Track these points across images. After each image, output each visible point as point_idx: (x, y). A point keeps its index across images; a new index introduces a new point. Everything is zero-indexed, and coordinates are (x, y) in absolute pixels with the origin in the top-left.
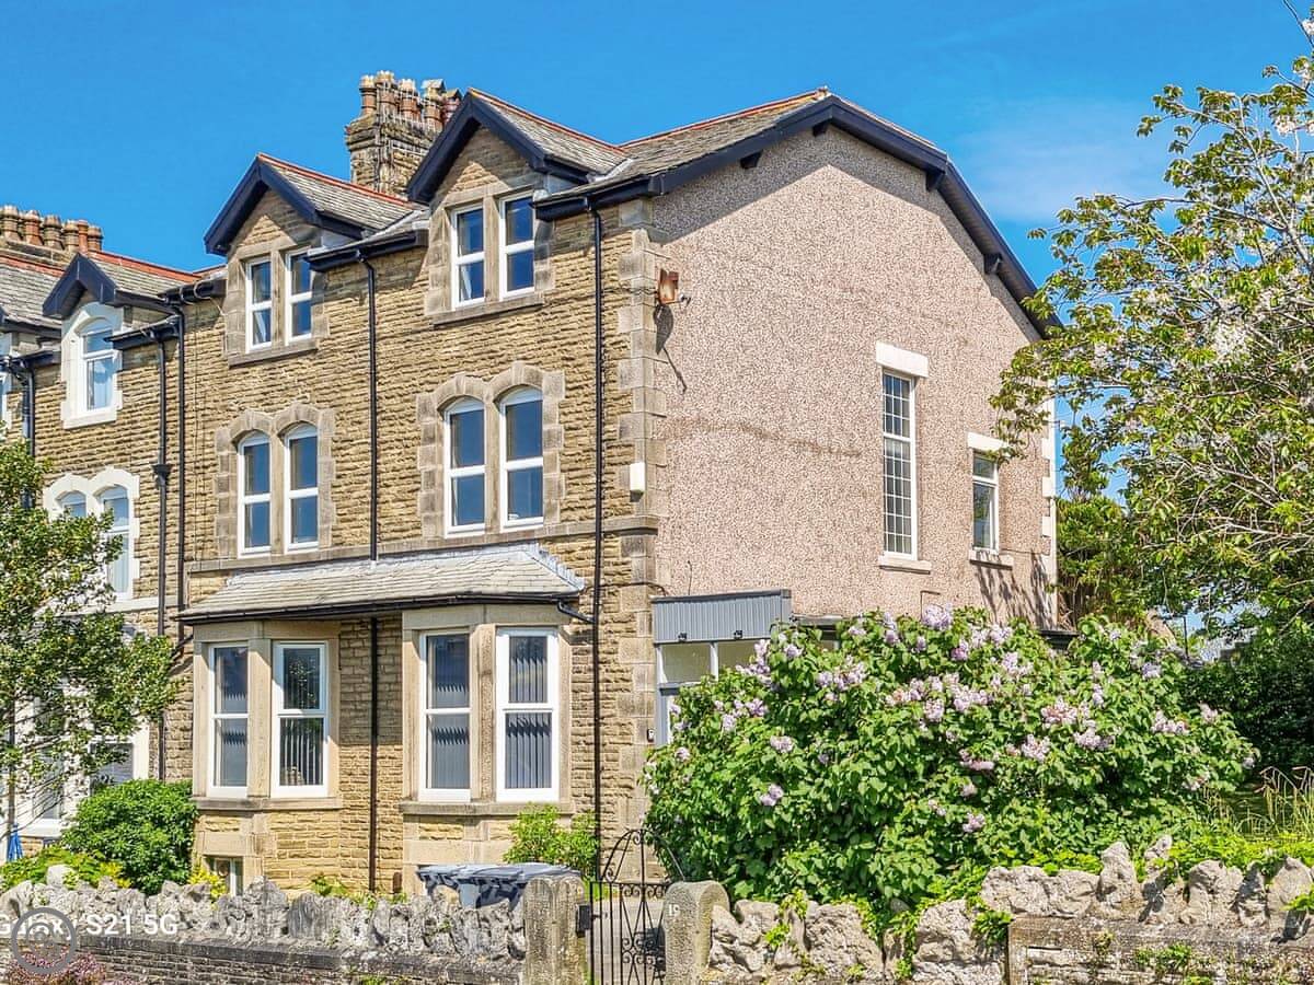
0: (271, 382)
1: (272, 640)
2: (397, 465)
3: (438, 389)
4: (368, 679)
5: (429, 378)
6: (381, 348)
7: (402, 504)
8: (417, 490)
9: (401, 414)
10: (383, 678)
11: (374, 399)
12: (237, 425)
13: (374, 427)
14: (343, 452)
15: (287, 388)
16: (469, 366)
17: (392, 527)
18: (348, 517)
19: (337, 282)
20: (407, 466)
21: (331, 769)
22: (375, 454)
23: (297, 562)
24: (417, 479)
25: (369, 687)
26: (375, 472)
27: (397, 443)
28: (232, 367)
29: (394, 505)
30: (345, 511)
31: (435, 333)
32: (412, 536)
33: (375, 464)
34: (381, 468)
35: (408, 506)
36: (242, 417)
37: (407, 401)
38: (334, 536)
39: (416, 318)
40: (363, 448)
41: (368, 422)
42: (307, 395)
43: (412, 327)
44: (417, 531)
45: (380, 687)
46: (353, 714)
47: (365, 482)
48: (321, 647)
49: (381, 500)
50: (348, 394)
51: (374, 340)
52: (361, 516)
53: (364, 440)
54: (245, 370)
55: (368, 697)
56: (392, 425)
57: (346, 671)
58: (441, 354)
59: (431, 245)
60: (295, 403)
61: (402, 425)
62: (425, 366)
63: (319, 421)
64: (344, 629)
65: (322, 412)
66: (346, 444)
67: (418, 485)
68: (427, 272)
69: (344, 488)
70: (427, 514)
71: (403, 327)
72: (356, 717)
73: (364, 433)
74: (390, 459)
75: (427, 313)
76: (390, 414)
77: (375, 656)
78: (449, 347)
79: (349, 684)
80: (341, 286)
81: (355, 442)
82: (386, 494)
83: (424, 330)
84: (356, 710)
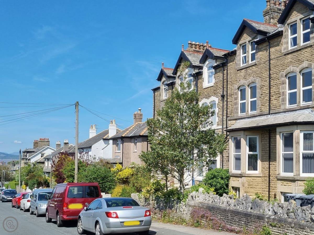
0: (246, 73)
1: (246, 135)
2: (275, 91)
3: (285, 71)
4: (268, 145)
5: (283, 68)
6: (271, 62)
7: (276, 101)
8: (280, 97)
9: (276, 78)
10: (272, 144)
11: (270, 75)
12: (239, 84)
13: (270, 82)
14: (262, 89)
15: (250, 74)
16: (293, 64)
17: (274, 106)
18: (263, 104)
19: (261, 47)
20: (278, 91)
21: (259, 167)
22: (270, 88)
23: (251, 116)
24: (280, 94)
25: (268, 147)
26: (270, 93)
27: (275, 85)
28: (238, 71)
29: (274, 101)
30: (263, 103)
31: (284, 56)
32: (279, 108)
33: (270, 91)
34: (271, 92)
35: (278, 101)
36: (240, 82)
37: (277, 74)
38: (260, 110)
39: (280, 53)
40: (267, 87)
41: (268, 81)
42: (254, 75)
43: (279, 56)
44: (280, 107)
45: (271, 147)
46: (264, 153)
47: (267, 96)
48: (257, 137)
49: (271, 100)
50: (263, 74)
51: (270, 60)
52: (266, 104)
53: (267, 85)
54: (241, 71)
55: (268, 149)
56: (274, 81)
57: (262, 143)
58: (286, 62)
59: (284, 34)
60: (251, 78)
61: (276, 80)
62: (282, 65)
63: (257, 82)
64: (262, 132)
65: (257, 79)
66: (263, 87)
67: (280, 96)
68: (283, 41)
69: (262, 98)
70: (282, 103)
71: (277, 56)
72: (265, 154)
73: (267, 84)
74: (273, 90)
75: (283, 52)
76: (273, 78)
77: (270, 139)
78: (288, 59)
79: (263, 146)
80: (262, 48)
81: (265, 86)
82: (272, 98)
83: (282, 56)
84: (265, 152)
